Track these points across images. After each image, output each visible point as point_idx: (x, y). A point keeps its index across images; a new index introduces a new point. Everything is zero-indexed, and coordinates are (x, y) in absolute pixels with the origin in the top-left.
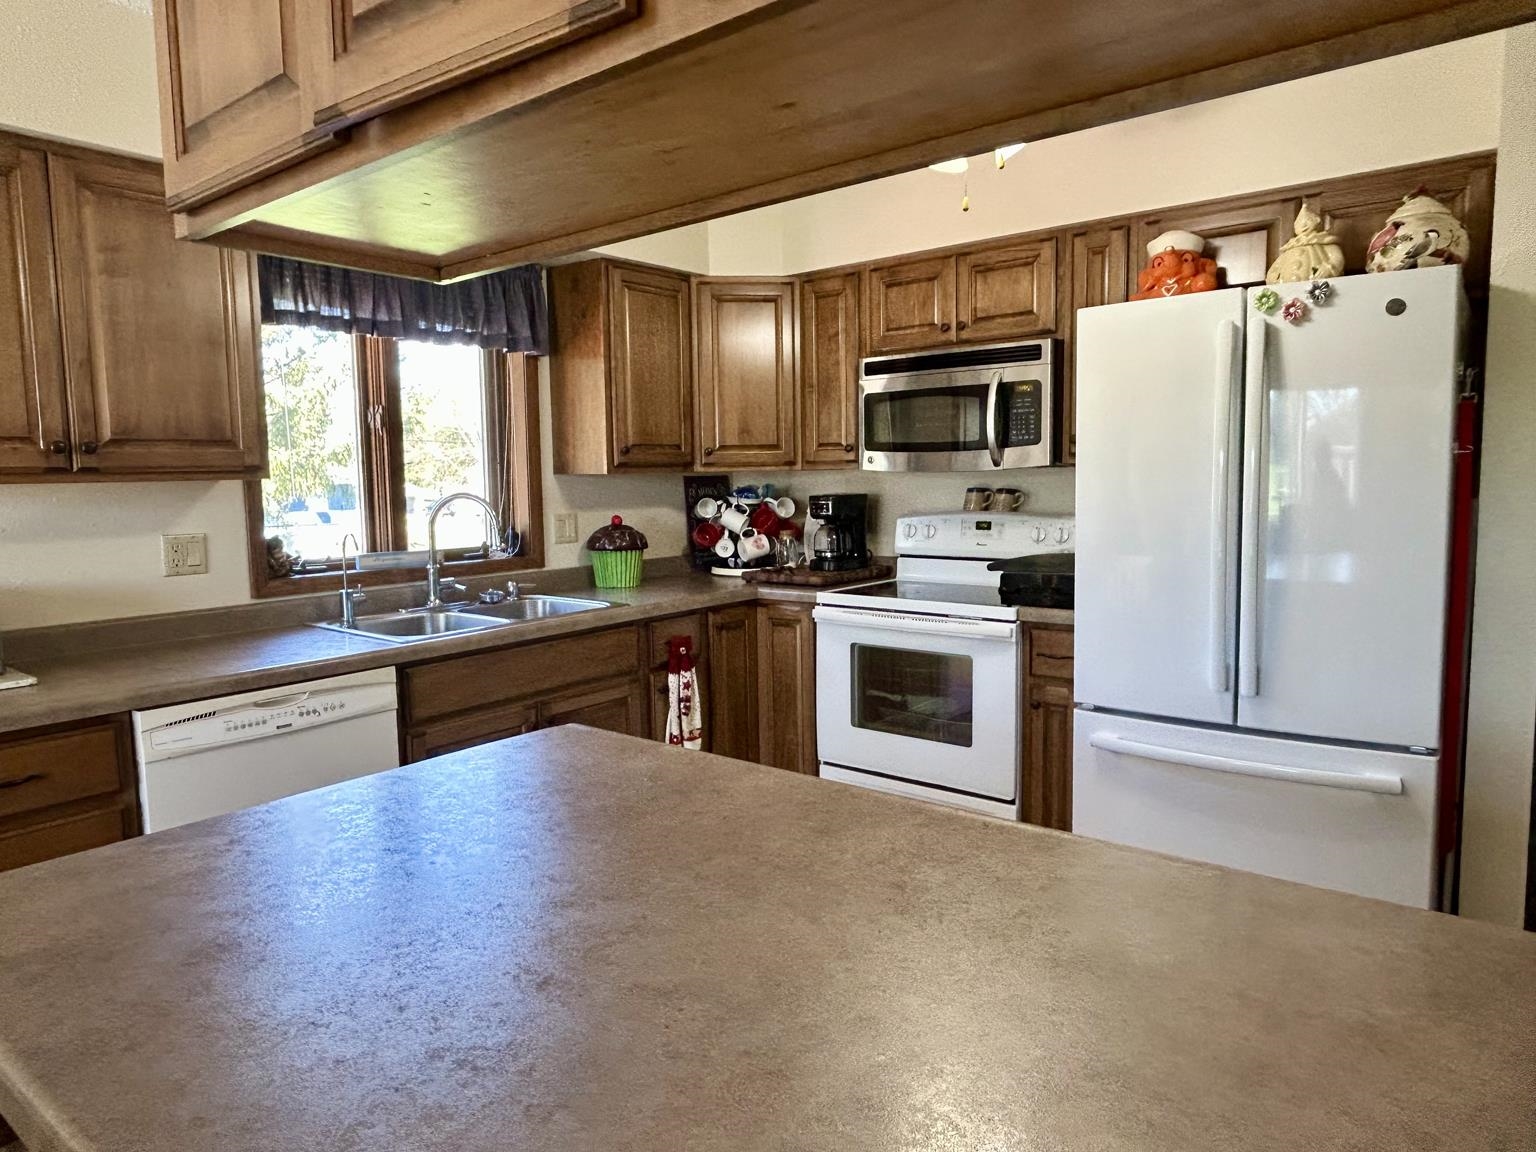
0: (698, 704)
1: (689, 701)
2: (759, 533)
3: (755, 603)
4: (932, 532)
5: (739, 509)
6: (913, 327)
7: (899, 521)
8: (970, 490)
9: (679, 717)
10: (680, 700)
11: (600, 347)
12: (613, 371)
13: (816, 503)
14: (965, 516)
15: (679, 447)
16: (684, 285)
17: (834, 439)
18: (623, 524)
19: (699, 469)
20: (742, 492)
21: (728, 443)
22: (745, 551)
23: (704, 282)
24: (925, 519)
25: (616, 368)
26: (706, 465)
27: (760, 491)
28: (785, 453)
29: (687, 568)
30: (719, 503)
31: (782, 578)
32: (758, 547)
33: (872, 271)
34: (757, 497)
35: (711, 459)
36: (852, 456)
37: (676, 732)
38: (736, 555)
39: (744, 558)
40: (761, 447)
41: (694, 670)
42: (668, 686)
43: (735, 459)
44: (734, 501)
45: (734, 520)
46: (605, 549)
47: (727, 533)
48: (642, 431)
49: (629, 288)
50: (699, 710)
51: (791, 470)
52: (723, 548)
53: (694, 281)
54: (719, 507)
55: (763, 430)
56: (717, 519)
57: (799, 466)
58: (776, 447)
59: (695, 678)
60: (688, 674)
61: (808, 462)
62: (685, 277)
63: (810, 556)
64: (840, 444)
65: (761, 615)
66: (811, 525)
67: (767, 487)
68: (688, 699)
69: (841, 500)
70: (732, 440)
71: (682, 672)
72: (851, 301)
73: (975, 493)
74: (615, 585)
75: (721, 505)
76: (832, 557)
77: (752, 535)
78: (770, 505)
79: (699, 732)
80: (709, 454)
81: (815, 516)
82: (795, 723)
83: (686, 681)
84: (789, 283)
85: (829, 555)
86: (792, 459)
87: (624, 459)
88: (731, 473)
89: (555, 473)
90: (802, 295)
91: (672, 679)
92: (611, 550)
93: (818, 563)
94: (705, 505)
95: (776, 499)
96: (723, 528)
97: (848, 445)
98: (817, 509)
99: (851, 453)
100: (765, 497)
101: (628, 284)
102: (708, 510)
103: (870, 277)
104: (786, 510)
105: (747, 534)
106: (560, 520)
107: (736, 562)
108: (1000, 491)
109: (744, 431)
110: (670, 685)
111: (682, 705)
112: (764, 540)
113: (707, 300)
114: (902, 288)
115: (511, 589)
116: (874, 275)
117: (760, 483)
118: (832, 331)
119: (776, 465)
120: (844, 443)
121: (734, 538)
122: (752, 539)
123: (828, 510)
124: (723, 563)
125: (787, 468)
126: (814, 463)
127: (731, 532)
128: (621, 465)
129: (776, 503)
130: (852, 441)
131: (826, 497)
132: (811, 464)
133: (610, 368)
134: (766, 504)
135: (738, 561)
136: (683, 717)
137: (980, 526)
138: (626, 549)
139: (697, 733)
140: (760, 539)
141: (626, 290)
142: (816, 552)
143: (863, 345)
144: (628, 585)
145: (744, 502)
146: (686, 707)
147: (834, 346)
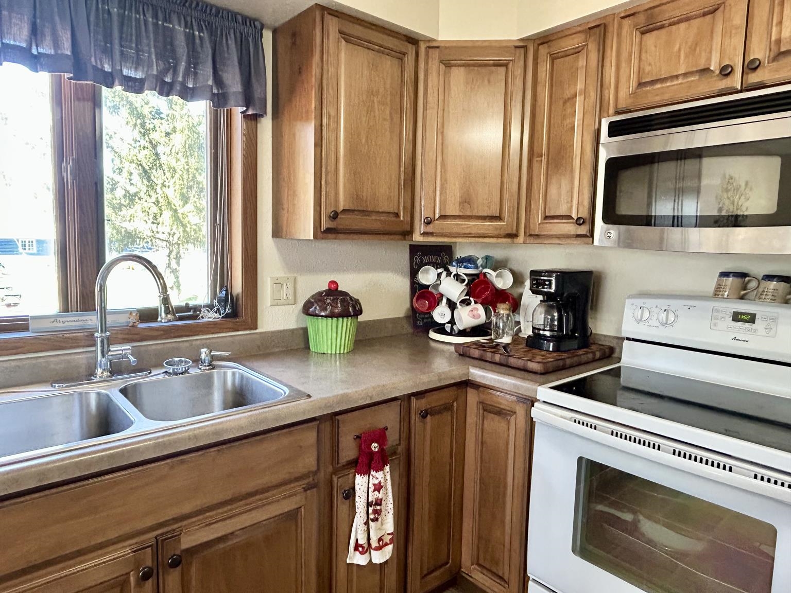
0: (391, 506)
1: (380, 505)
2: (476, 302)
3: (466, 384)
4: (672, 318)
5: (457, 277)
6: (677, 77)
7: (628, 302)
8: (725, 274)
9: (367, 523)
10: (369, 504)
11: (310, 102)
12: (324, 129)
13: (538, 279)
14: (718, 304)
15: (397, 215)
16: (411, 49)
17: (562, 211)
18: (339, 289)
19: (418, 238)
20: (462, 262)
21: (449, 212)
22: (460, 319)
23: (433, 46)
24: (663, 303)
25: (328, 125)
26: (425, 234)
27: (480, 262)
28: (507, 225)
29: (408, 329)
30: (440, 270)
31: (497, 358)
32: (474, 317)
33: (623, 18)
34: (477, 267)
35: (430, 229)
36: (583, 230)
37: (362, 541)
38: (452, 322)
39: (459, 326)
40: (484, 218)
41: (387, 468)
42: (354, 489)
43: (456, 230)
44: (453, 270)
45: (452, 289)
46: (318, 316)
47: (444, 300)
48: (356, 196)
49: (347, 41)
50: (392, 512)
51: (513, 243)
52: (441, 314)
53: (423, 47)
54: (439, 275)
55: (486, 202)
56: (436, 286)
57: (521, 239)
58: (499, 218)
59: (388, 477)
60: (380, 475)
61: (531, 235)
62: (412, 40)
63: (527, 332)
64: (570, 217)
65: (472, 397)
66: (531, 300)
67: (487, 258)
68: (379, 502)
69: (564, 277)
70: (452, 210)
71: (372, 472)
72: (594, 56)
73: (731, 279)
74: (326, 352)
75: (442, 273)
76: (552, 336)
77: (469, 304)
78: (488, 276)
79: (390, 537)
80: (428, 223)
81: (535, 292)
82: (503, 522)
83: (376, 482)
84: (523, 46)
85: (548, 334)
86: (514, 232)
87: (332, 225)
88: (456, 243)
89: (273, 237)
90: (536, 59)
91: (361, 481)
92: (322, 316)
93: (535, 341)
94: (427, 271)
95: (495, 270)
96: (442, 295)
97: (579, 219)
98: (538, 284)
99: (583, 227)
100: (483, 268)
101: (346, 37)
102: (428, 276)
103: (620, 27)
104: (503, 281)
105: (465, 302)
106: (277, 283)
107: (452, 329)
108: (769, 277)
109: (466, 201)
110: (357, 487)
111: (371, 510)
112: (481, 310)
113: (434, 64)
114: (663, 31)
115: (203, 356)
116: (627, 22)
117: (479, 254)
118: (568, 93)
119: (498, 237)
120: (574, 216)
121: (452, 305)
122: (469, 308)
123: (550, 285)
124: (441, 329)
125: (509, 240)
126: (537, 236)
127: (449, 301)
128: (328, 231)
129: (494, 274)
130: (584, 213)
131: (550, 273)
132: (535, 237)
133: (321, 125)
134: (485, 274)
135: (455, 327)
136: (371, 523)
137: (737, 317)
138: (338, 316)
139: (387, 539)
140: (477, 309)
141: (343, 42)
142: (534, 328)
143: (605, 105)
144: (338, 352)
145: (462, 271)
146: (376, 512)
147: (569, 111)
